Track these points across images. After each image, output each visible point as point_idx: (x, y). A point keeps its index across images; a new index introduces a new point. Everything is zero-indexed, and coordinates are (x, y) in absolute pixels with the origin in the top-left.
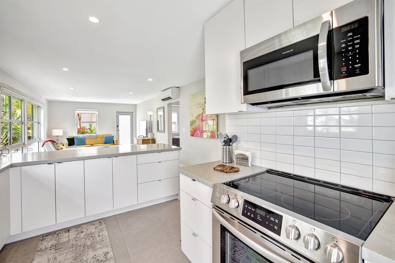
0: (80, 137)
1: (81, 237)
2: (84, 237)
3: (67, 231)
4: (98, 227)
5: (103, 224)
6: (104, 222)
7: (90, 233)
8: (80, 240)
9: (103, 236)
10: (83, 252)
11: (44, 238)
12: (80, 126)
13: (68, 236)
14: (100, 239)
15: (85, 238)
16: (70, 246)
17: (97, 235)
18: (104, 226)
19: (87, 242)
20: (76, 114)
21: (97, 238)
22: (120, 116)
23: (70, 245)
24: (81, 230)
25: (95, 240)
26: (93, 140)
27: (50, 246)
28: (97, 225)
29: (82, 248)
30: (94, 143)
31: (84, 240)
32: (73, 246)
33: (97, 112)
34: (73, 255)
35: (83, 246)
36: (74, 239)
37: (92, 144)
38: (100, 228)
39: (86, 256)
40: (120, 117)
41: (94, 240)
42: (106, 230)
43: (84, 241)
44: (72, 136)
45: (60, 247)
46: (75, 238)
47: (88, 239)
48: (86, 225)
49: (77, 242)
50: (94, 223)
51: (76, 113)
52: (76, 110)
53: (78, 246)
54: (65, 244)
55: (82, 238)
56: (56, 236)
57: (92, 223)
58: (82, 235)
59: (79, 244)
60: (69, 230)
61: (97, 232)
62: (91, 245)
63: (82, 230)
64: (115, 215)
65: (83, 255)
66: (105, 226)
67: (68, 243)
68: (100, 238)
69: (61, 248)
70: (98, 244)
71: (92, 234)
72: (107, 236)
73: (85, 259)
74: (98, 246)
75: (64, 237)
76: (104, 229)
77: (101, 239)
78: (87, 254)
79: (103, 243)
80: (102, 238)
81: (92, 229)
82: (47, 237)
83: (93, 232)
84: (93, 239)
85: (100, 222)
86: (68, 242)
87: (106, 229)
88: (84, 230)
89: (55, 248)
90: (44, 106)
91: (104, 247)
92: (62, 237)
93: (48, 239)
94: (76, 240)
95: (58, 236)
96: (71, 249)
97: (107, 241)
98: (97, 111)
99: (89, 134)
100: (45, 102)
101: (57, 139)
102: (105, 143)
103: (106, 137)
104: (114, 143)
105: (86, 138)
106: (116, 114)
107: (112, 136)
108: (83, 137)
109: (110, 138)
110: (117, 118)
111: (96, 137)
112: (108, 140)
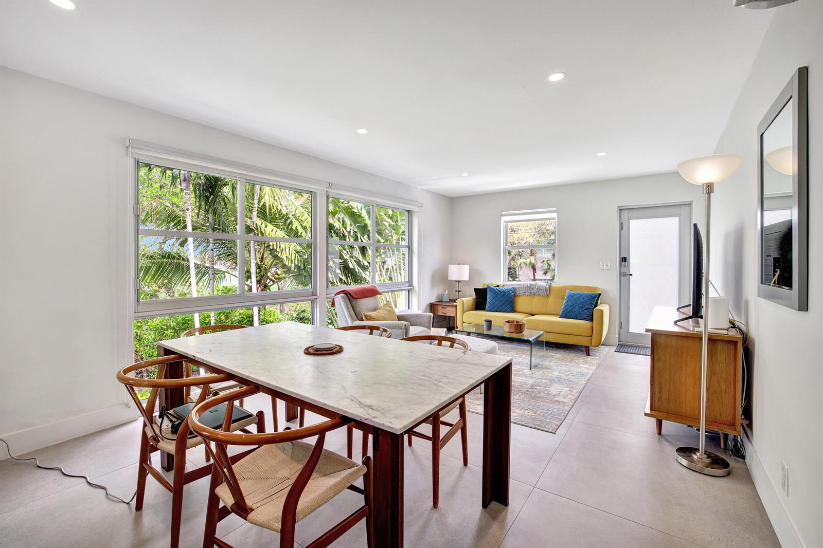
0: (504, 288)
22: (632, 223)
26: (536, 298)
33: (554, 215)
37: (533, 312)
51: (502, 222)
98: (555, 212)
99: (530, 283)
101: (457, 290)
102: (564, 316)
103: (571, 297)
104: (592, 320)
105: (520, 292)
106: (620, 217)
107: (591, 295)
108: (511, 290)
109: (582, 300)
110: (623, 231)
111: (546, 291)
112: (573, 305)
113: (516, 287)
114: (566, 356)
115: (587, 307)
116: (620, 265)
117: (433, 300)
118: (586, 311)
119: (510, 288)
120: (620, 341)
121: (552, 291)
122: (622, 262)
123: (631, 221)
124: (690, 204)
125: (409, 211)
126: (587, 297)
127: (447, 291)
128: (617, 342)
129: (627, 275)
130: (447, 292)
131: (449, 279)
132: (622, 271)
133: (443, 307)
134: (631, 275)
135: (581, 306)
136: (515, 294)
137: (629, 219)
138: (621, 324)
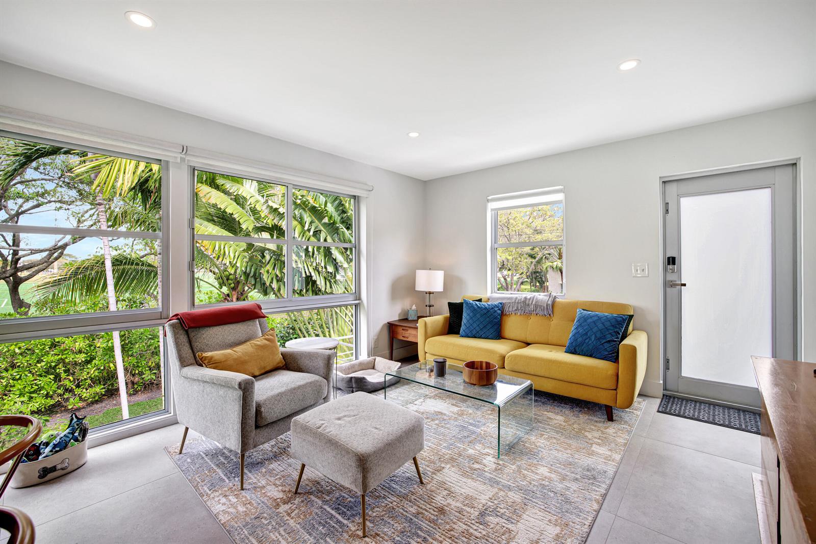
0: (486, 303)
20: (489, 215)
22: (684, 201)
26: (533, 320)
30: (537, 339)
33: (560, 197)
40: (690, 207)
51: (489, 209)
52: (489, 198)
90: (363, 191)
99: (524, 296)
101: (428, 304)
102: (572, 350)
103: (583, 320)
104: (616, 360)
105: (511, 309)
106: (664, 193)
107: (615, 318)
108: (496, 306)
109: (600, 326)
110: (669, 216)
111: (547, 309)
112: (586, 334)
113: (504, 301)
114: (573, 419)
115: (609, 338)
116: (665, 270)
117: (394, 317)
118: (606, 345)
119: (496, 303)
120: (665, 389)
121: (556, 310)
122: (669, 264)
123: (681, 199)
124: (796, 163)
125: (354, 197)
126: (609, 321)
127: (414, 305)
128: (660, 392)
129: (677, 285)
130: (414, 307)
131: (416, 289)
132: (667, 279)
133: (404, 328)
134: (684, 285)
135: (599, 335)
136: (502, 312)
137: (679, 196)
138: (667, 361)
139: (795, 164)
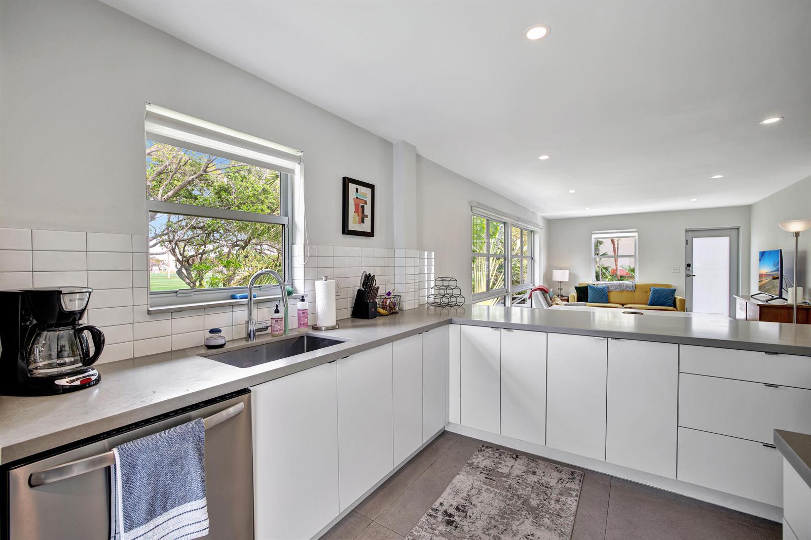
0: (599, 286)
1: (529, 481)
2: (532, 483)
3: (515, 456)
4: (564, 482)
5: (577, 481)
6: (580, 477)
7: (545, 485)
8: (524, 487)
9: (565, 507)
10: (518, 511)
11: (483, 448)
12: (616, 265)
13: (512, 466)
14: (556, 510)
15: (533, 487)
16: (506, 486)
17: (554, 496)
18: (575, 486)
19: (533, 498)
20: (593, 241)
21: (552, 502)
22: (695, 240)
23: (507, 484)
24: (535, 467)
25: (547, 504)
26: (624, 294)
27: (482, 467)
28: (564, 476)
29: (519, 503)
30: (629, 302)
31: (529, 490)
32: (509, 490)
33: (635, 234)
34: (503, 505)
35: (522, 501)
36: (517, 478)
37: (624, 302)
38: (568, 486)
39: (518, 523)
40: (697, 242)
41: (545, 502)
42: (576, 498)
43: (530, 492)
44: (584, 284)
45: (494, 478)
46: (518, 476)
47: (536, 492)
48: (547, 464)
49: (517, 487)
50: (561, 468)
51: (592, 238)
52: (593, 232)
53: (517, 495)
54: (501, 476)
55: (529, 484)
56: (497, 455)
57: (557, 466)
58: (532, 479)
59: (520, 492)
60: (517, 456)
61: (557, 491)
62: (536, 507)
63: (536, 470)
64: (611, 477)
65: (516, 517)
66: (577, 487)
67: (506, 479)
68: (558, 507)
69: (494, 480)
70: (548, 516)
71: (547, 487)
72: (572, 512)
73: (514, 528)
74: (546, 521)
75: (506, 464)
76: (574, 494)
77: (558, 509)
78: (521, 520)
79: (558, 522)
80: (560, 509)
81: (552, 478)
82: (487, 450)
83: (551, 485)
84: (545, 500)
85: (572, 473)
86: (507, 476)
87: (577, 496)
88: (539, 471)
89: (487, 475)
90: (538, 229)
91: (555, 530)
92: (503, 462)
93: (487, 453)
94: (519, 481)
95: (500, 457)
96: (504, 493)
97: (567, 522)
98: (636, 232)
99: (618, 282)
100: (541, 223)
101: (560, 288)
102: (652, 304)
103: (656, 291)
104: (675, 307)
105: (612, 289)
106: (686, 236)
107: (671, 290)
109: (665, 293)
110: (688, 246)
111: (632, 288)
112: (659, 297)
113: (608, 285)
115: (670, 297)
116: (686, 269)
118: (669, 301)
119: (605, 286)
121: (637, 288)
122: (688, 267)
125: (532, 231)
126: (669, 291)
129: (691, 276)
130: (551, 290)
131: (553, 279)
132: (688, 273)
134: (695, 276)
136: (608, 291)
137: (693, 237)
139: (738, 228)
